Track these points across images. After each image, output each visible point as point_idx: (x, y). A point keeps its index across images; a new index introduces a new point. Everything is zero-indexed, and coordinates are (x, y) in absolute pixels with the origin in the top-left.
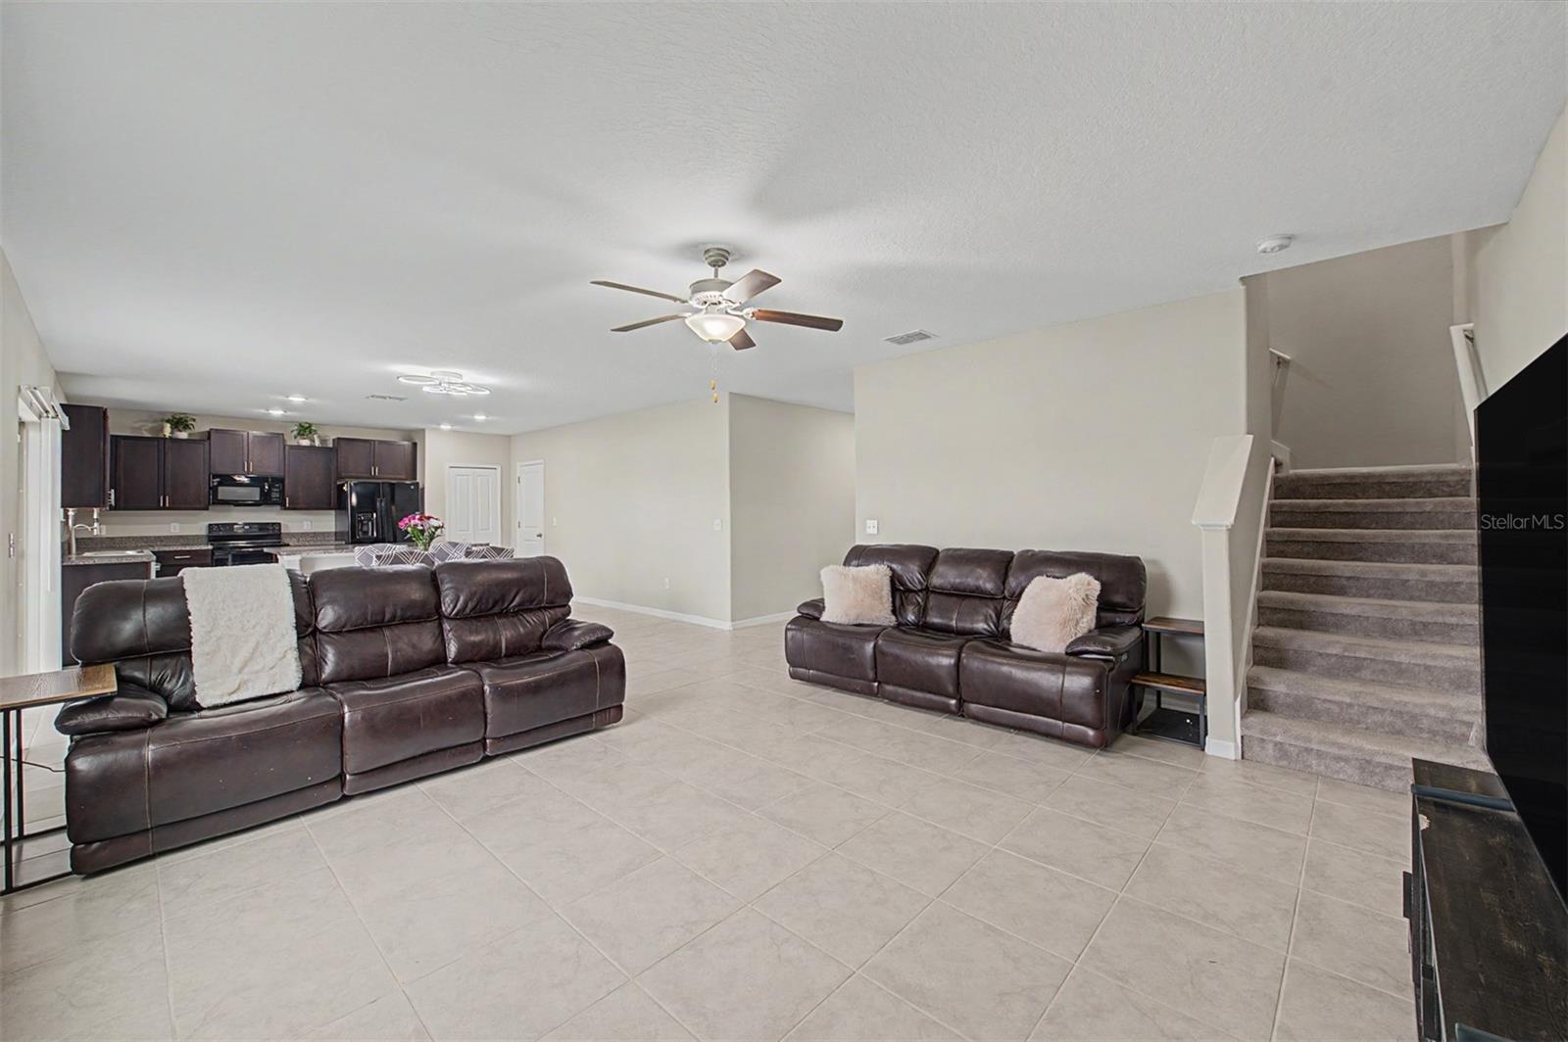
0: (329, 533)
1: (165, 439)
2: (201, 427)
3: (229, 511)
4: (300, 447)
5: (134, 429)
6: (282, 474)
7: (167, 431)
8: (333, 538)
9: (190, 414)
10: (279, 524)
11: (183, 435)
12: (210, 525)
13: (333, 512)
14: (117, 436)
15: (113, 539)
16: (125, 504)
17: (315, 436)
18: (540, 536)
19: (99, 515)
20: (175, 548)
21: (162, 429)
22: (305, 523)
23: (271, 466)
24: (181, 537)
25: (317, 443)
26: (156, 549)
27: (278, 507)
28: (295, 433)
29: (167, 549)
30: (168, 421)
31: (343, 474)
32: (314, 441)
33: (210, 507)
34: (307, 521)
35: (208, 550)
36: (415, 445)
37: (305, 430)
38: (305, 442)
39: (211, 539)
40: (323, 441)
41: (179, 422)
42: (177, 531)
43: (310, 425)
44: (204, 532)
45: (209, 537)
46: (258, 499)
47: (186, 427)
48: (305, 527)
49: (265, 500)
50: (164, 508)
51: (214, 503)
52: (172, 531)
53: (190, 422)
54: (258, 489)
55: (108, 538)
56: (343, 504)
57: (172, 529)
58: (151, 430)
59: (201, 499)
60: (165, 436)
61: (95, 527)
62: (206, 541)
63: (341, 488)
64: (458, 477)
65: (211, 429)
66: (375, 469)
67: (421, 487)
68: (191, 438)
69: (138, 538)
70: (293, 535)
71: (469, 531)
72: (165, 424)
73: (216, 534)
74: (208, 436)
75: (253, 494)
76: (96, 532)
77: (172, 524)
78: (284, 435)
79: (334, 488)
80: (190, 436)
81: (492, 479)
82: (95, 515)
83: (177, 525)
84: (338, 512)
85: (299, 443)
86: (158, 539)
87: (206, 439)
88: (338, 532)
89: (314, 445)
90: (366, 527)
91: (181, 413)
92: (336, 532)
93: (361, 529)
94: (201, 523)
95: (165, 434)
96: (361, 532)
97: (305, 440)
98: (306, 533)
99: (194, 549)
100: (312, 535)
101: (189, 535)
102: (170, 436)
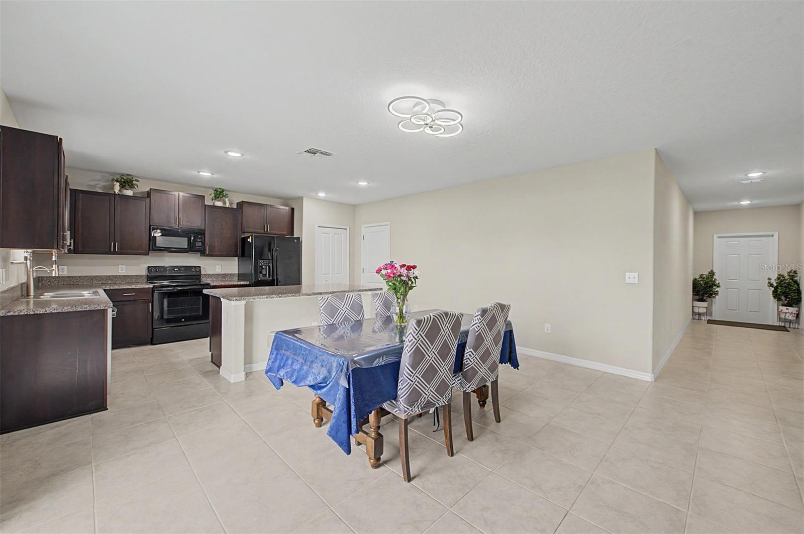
0: (233, 275)
1: (115, 194)
2: (143, 187)
3: (162, 256)
4: (214, 207)
5: (89, 186)
6: (203, 228)
7: (117, 188)
8: (236, 279)
9: (135, 177)
10: (199, 267)
11: (129, 193)
12: (148, 267)
13: (237, 258)
14: (76, 190)
15: (72, 277)
16: (82, 247)
17: (227, 200)
19: (58, 257)
20: (124, 287)
21: (112, 187)
22: (217, 267)
23: (195, 221)
24: (128, 276)
25: (227, 205)
26: (107, 288)
27: (199, 254)
28: (213, 195)
29: (117, 287)
30: (117, 181)
31: (246, 230)
32: (226, 204)
33: (150, 254)
34: (218, 265)
35: (149, 288)
36: (293, 209)
37: (219, 194)
38: (219, 204)
39: (150, 278)
40: (231, 204)
41: (127, 182)
43: (223, 191)
44: (144, 272)
45: (147, 276)
46: (186, 247)
47: (132, 186)
48: (217, 271)
49: (191, 249)
50: (114, 253)
51: (153, 250)
52: (120, 271)
53: (134, 182)
54: (186, 239)
55: (69, 277)
56: (246, 253)
57: (120, 269)
58: (104, 187)
59: (144, 246)
60: (115, 192)
61: (54, 268)
62: (148, 281)
63: (244, 240)
64: (323, 234)
65: (150, 189)
66: (267, 226)
67: (300, 241)
68: (135, 195)
69: (94, 277)
70: (209, 276)
71: (329, 274)
72: (115, 183)
73: (154, 274)
74: (149, 194)
75: (183, 243)
76: (55, 272)
77: (120, 266)
78: (204, 196)
79: (240, 240)
80: (134, 193)
81: (343, 235)
82: (54, 257)
83: (124, 267)
84: (240, 259)
85: (214, 203)
86: (109, 278)
87: (146, 196)
88: (241, 274)
89: (225, 206)
90: (265, 270)
91: (128, 175)
92: (239, 274)
93: (261, 273)
94: (142, 265)
95: (115, 190)
96: (261, 274)
97: (219, 202)
98: (218, 274)
99: (138, 287)
100: (223, 276)
101: (132, 275)
102: (119, 192)
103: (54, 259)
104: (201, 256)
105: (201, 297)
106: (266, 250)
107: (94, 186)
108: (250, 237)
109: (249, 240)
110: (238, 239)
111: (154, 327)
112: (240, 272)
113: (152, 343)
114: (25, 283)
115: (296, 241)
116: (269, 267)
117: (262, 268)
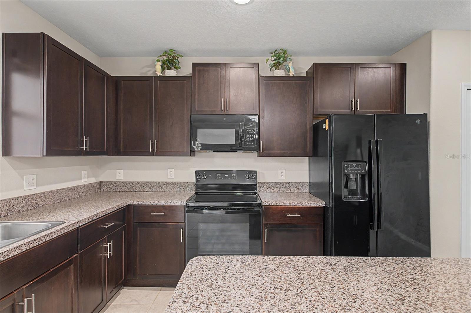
0: (302, 184)
1: (155, 77)
6: (257, 112)
8: (307, 191)
10: (255, 172)
11: (172, 73)
12: (196, 172)
13: (307, 159)
15: (128, 183)
22: (280, 171)
23: (246, 103)
24: (177, 183)
25: (292, 74)
28: (270, 62)
31: (320, 111)
32: (289, 72)
34: (281, 169)
36: (403, 67)
38: (279, 73)
42: (173, 177)
43: (286, 53)
46: (234, 143)
48: (279, 177)
50: (154, 154)
54: (232, 131)
55: (124, 183)
56: (321, 149)
59: (185, 143)
63: (317, 128)
65: (192, 64)
66: (356, 102)
67: (428, 121)
68: (178, 76)
70: (268, 185)
73: (200, 183)
75: (229, 137)
77: (169, 170)
78: (258, 64)
79: (310, 128)
84: (311, 158)
85: (273, 73)
86: (159, 185)
88: (313, 183)
89: (287, 75)
90: (354, 183)
92: (309, 183)
93: (346, 186)
96: (346, 190)
97: (279, 71)
98: (280, 183)
99: (169, 204)
100: (287, 186)
101: (181, 182)
102: (161, 75)
104: (258, 156)
106: (353, 143)
108: (327, 121)
109: (326, 126)
110: (308, 127)
112: (311, 181)
115: (418, 121)
116: (363, 176)
117: (349, 178)
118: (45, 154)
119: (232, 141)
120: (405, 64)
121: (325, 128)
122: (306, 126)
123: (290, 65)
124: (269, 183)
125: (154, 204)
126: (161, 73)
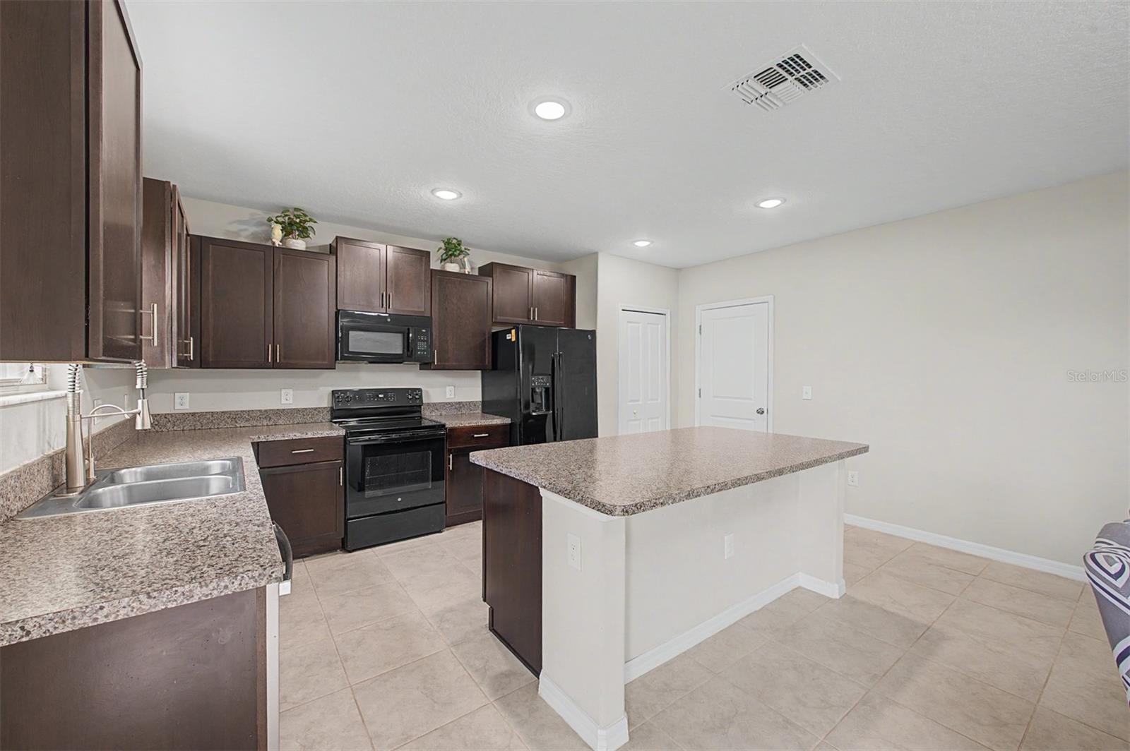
0: (474, 403)
1: (274, 247)
2: (322, 237)
3: (360, 370)
4: (443, 273)
5: (228, 232)
6: (428, 314)
7: (277, 236)
8: (480, 411)
9: (309, 212)
10: (420, 390)
11: (299, 244)
12: (333, 391)
13: (480, 373)
14: (198, 237)
15: (203, 415)
17: (465, 260)
18: (761, 412)
20: (293, 436)
22: (448, 388)
23: (414, 301)
24: (298, 410)
25: (468, 270)
26: (263, 439)
27: (421, 366)
28: (443, 252)
29: (279, 437)
30: (277, 222)
31: (500, 318)
32: (464, 268)
33: (337, 366)
34: (449, 386)
35: (338, 436)
36: (572, 280)
37: (453, 249)
38: (452, 267)
39: (336, 415)
40: (472, 269)
41: (296, 224)
43: (460, 243)
44: (325, 403)
45: (332, 409)
46: (401, 352)
47: (304, 232)
48: (448, 396)
49: (407, 356)
50: (275, 366)
51: (343, 358)
52: (283, 401)
53: (308, 224)
54: (400, 336)
55: (193, 414)
57: (283, 398)
58: (254, 235)
59: (327, 351)
60: (274, 243)
61: (140, 408)
62: (332, 418)
63: (498, 337)
64: (630, 325)
65: (337, 238)
66: (534, 311)
67: (596, 337)
68: (308, 250)
69: (237, 413)
70: (435, 406)
71: (638, 401)
72: (274, 225)
73: (342, 407)
74: (333, 250)
75: (394, 344)
76: (143, 419)
77: (283, 391)
78: (428, 253)
79: (489, 338)
80: (307, 248)
81: (659, 326)
82: (139, 380)
83: (291, 392)
84: (487, 373)
85: (443, 266)
86: (266, 414)
87: (329, 253)
88: (488, 402)
89: (462, 271)
90: (539, 396)
91: (296, 209)
92: (483, 402)
93: (533, 400)
94: (321, 388)
95: (274, 240)
96: (534, 404)
97: (453, 265)
98: (449, 403)
99: (319, 436)
100: (457, 406)
101: (306, 409)
102: (281, 244)
103: (138, 386)
104: (420, 369)
105: (430, 452)
107: (237, 233)
108: (513, 331)
109: (512, 336)
110: (487, 336)
111: (349, 516)
112: (486, 399)
113: (346, 546)
114: (62, 451)
115: (589, 337)
116: (547, 389)
117: (535, 392)
118: (175, 365)
119: (399, 350)
120: (575, 277)
121: (511, 339)
122: (485, 334)
123: (466, 259)
124: (435, 404)
125: (294, 438)
126: (281, 242)
